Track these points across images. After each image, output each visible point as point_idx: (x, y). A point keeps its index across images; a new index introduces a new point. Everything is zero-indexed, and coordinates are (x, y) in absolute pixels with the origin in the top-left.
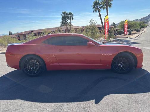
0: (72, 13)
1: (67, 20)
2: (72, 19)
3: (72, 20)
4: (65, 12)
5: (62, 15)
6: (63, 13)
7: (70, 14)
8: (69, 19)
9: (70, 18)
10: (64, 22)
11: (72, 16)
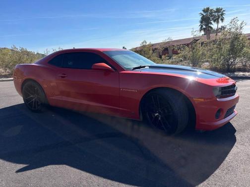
0: (222, 9)
1: (211, 23)
2: (222, 20)
3: (220, 21)
4: (208, 9)
5: (202, 14)
6: (204, 11)
7: (218, 10)
8: (215, 21)
9: (218, 19)
10: (204, 27)
11: (222, 15)
